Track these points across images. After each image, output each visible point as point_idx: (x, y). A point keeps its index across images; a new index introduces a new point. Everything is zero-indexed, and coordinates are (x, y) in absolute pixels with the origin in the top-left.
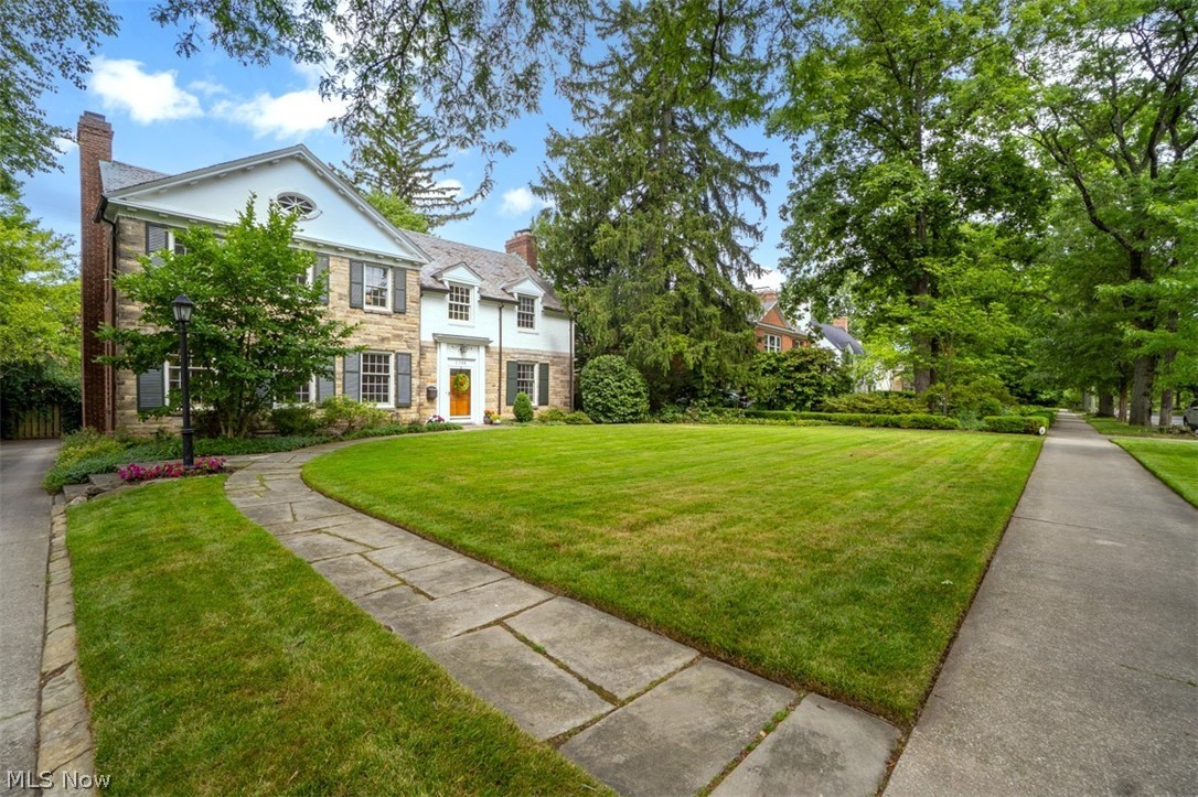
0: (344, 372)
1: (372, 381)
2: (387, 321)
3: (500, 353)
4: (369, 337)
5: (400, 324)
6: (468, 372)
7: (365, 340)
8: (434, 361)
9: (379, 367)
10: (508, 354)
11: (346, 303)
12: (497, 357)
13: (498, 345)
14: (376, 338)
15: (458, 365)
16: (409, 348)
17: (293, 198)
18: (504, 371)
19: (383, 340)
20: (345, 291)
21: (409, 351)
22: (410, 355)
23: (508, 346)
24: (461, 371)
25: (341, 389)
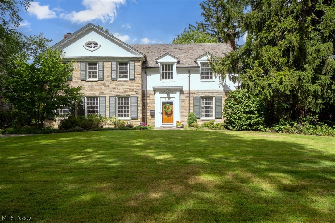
0: (109, 105)
1: (122, 108)
2: (127, 83)
3: (189, 93)
4: (119, 91)
5: (133, 84)
6: (171, 103)
7: (118, 92)
8: (154, 99)
9: (125, 103)
10: (195, 93)
11: (110, 78)
12: (188, 95)
13: (188, 89)
14: (122, 91)
15: (166, 100)
16: (136, 94)
17: (91, 43)
18: (192, 102)
19: (125, 91)
20: (110, 74)
22: (137, 97)
24: (168, 103)
25: (108, 112)
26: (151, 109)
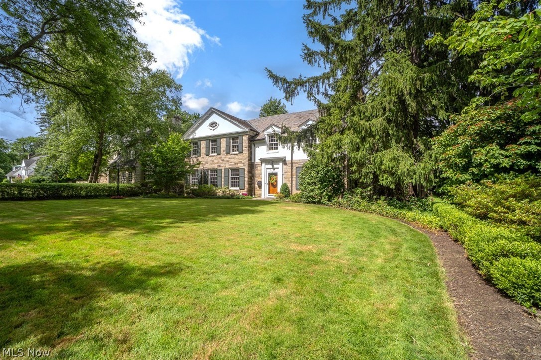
0: (224, 177)
1: (234, 179)
2: (237, 157)
3: (292, 164)
5: (241, 157)
6: (276, 174)
7: (230, 165)
8: (260, 170)
9: (236, 174)
10: (297, 163)
11: (225, 153)
12: (290, 165)
13: (290, 159)
14: (233, 164)
15: (272, 171)
16: (244, 166)
18: (294, 172)
19: (235, 164)
20: (224, 149)
21: (243, 167)
22: (244, 169)
23: (297, 159)
24: (273, 174)
25: (223, 182)
26: (259, 180)
